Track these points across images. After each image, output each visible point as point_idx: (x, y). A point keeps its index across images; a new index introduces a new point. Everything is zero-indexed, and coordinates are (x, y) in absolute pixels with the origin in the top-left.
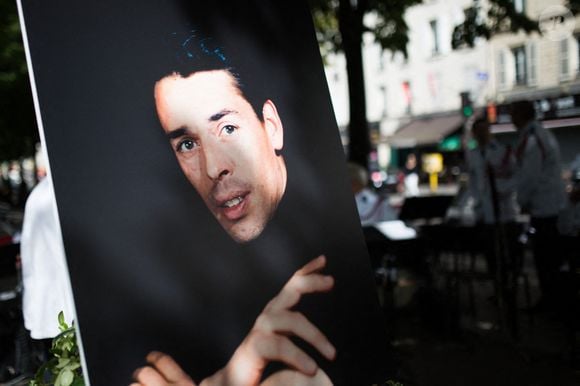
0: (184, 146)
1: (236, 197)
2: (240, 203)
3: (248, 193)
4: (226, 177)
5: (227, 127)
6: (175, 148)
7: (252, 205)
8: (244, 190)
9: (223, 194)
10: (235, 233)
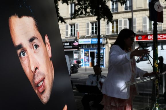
0: (22, 54)
1: (41, 81)
2: (43, 83)
3: (44, 78)
4: (37, 71)
5: (35, 45)
6: (19, 56)
7: (46, 84)
8: (43, 77)
9: (37, 80)
10: (42, 100)
